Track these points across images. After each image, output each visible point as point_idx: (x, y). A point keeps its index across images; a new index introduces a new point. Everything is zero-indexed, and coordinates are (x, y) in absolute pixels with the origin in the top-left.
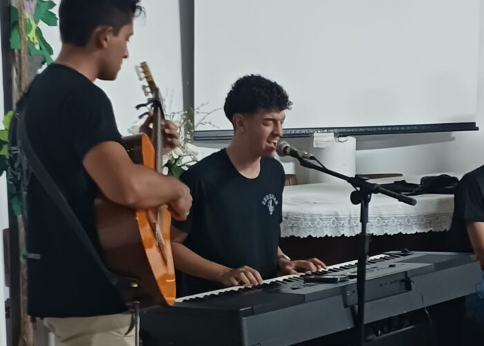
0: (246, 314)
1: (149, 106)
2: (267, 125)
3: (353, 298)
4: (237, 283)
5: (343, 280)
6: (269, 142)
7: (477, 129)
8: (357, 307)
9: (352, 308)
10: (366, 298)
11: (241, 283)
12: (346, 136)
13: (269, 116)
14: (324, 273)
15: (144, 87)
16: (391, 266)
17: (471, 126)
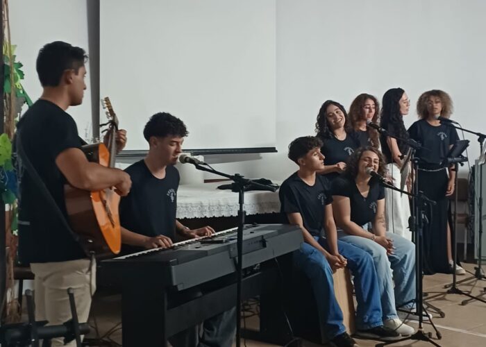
0: (174, 264)
1: (108, 125)
2: (172, 145)
3: (235, 252)
4: (156, 246)
5: (226, 241)
6: (174, 156)
7: (277, 151)
8: (237, 258)
9: (234, 259)
10: (243, 252)
11: (159, 246)
12: (198, 155)
13: (175, 140)
14: (215, 236)
15: (107, 113)
16: (251, 233)
17: (273, 150)
